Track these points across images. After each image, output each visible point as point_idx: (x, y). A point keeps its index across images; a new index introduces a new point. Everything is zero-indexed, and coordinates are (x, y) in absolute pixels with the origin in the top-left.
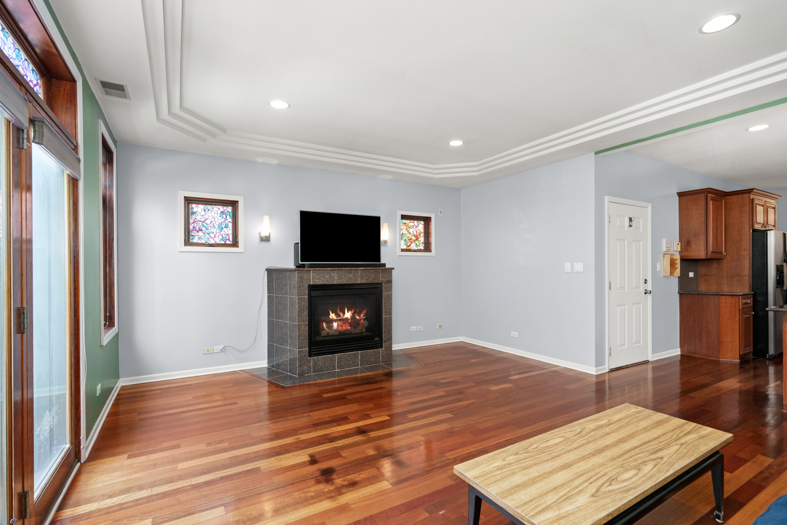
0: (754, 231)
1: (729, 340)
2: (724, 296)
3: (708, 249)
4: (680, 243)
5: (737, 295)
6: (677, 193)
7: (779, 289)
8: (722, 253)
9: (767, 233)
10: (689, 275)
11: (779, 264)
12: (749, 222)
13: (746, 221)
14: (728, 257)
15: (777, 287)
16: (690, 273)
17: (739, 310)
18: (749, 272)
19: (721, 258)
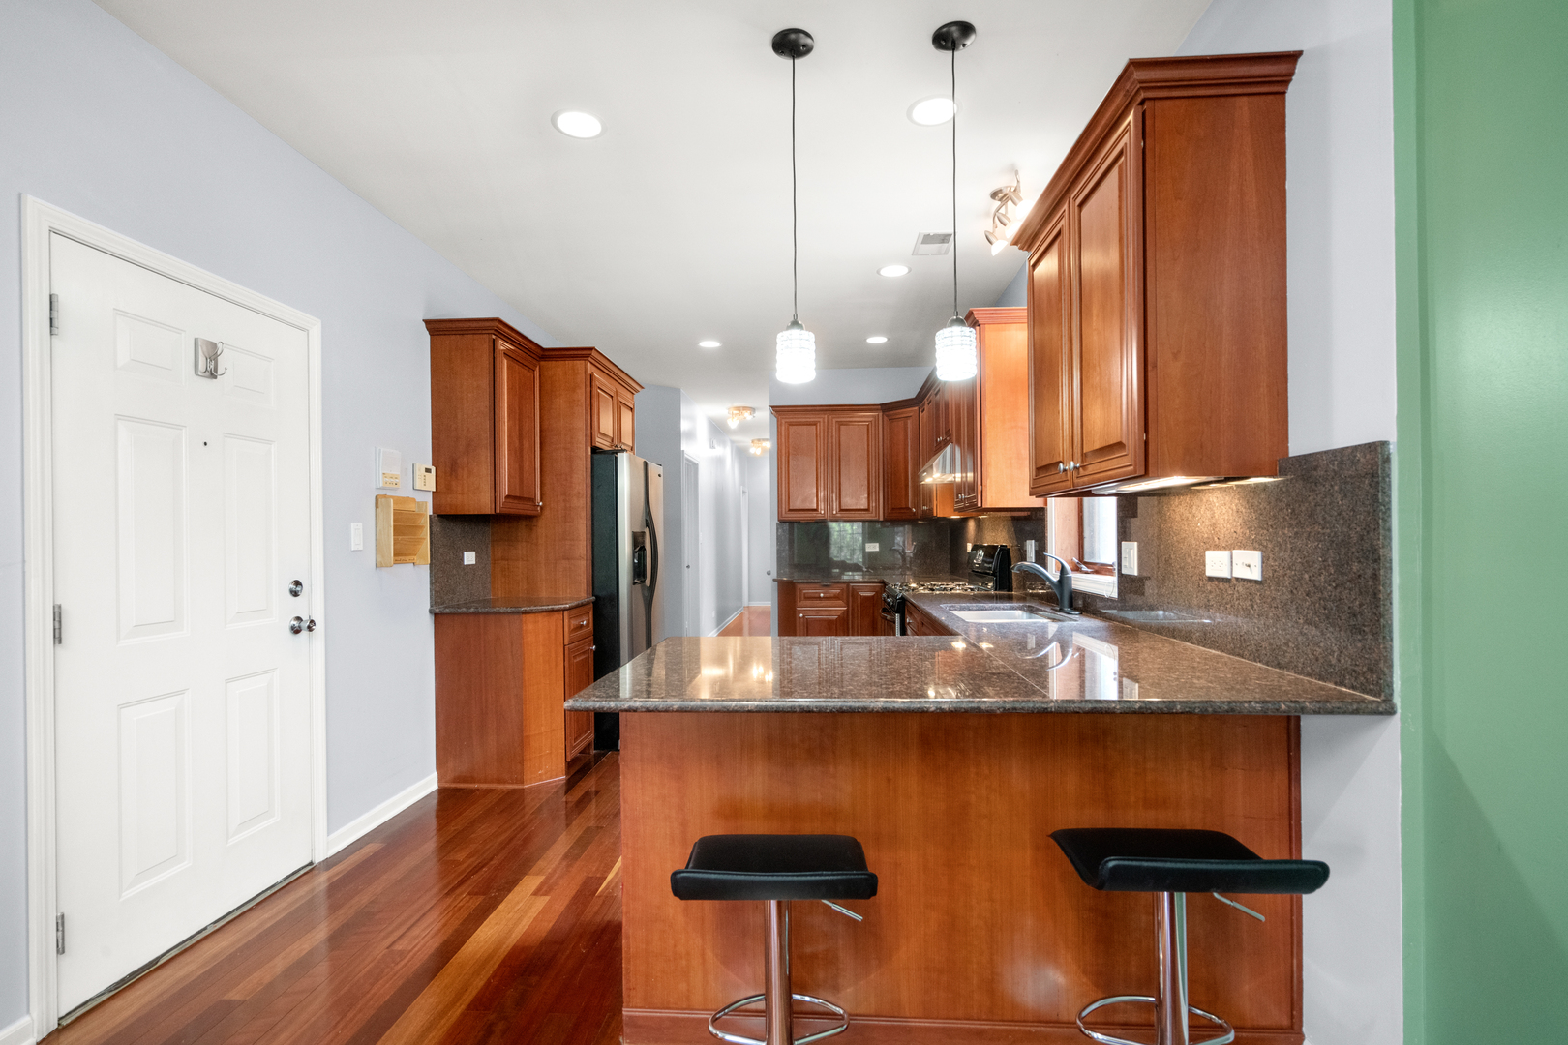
0: (595, 450)
1: (543, 729)
2: (532, 616)
3: (498, 489)
4: (433, 469)
5: (558, 610)
6: (427, 322)
7: (638, 587)
8: (532, 500)
9: (616, 458)
10: (462, 560)
11: (637, 530)
12: (586, 429)
13: (580, 424)
14: (547, 512)
15: (635, 583)
16: (465, 553)
17: (565, 646)
18: (587, 550)
19: (529, 513)
